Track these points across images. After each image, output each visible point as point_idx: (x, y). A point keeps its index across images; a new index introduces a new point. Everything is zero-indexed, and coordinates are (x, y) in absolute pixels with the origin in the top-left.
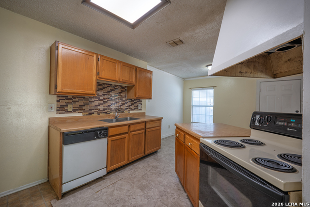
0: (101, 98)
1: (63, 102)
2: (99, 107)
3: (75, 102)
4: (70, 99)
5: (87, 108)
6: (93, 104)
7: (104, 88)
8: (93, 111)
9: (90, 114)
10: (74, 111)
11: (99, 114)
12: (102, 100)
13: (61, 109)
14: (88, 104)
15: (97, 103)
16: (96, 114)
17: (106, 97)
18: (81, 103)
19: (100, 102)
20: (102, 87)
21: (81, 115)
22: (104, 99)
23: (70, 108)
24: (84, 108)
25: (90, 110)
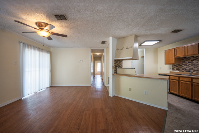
0: (187, 64)
1: (173, 67)
2: (186, 69)
3: (177, 67)
4: (175, 66)
5: (181, 69)
6: (184, 67)
7: (189, 59)
8: (183, 70)
9: (182, 71)
10: (177, 70)
11: (186, 72)
12: (188, 65)
13: (173, 69)
14: (181, 67)
15: (185, 67)
16: (185, 72)
17: (190, 63)
18: (179, 67)
19: (187, 66)
20: (188, 59)
21: (179, 71)
22: (189, 65)
23: (175, 69)
24: (180, 69)
25: (182, 70)
